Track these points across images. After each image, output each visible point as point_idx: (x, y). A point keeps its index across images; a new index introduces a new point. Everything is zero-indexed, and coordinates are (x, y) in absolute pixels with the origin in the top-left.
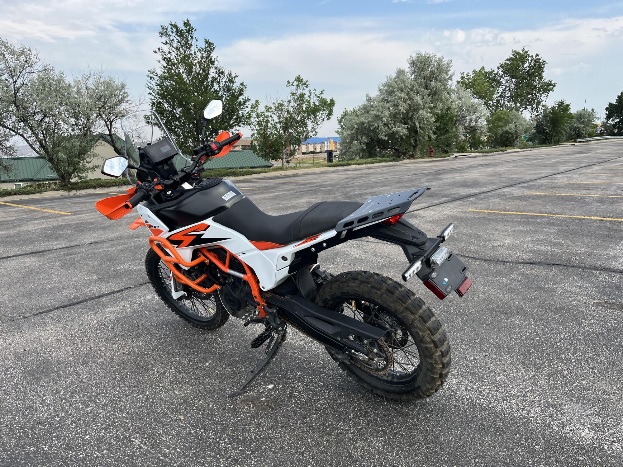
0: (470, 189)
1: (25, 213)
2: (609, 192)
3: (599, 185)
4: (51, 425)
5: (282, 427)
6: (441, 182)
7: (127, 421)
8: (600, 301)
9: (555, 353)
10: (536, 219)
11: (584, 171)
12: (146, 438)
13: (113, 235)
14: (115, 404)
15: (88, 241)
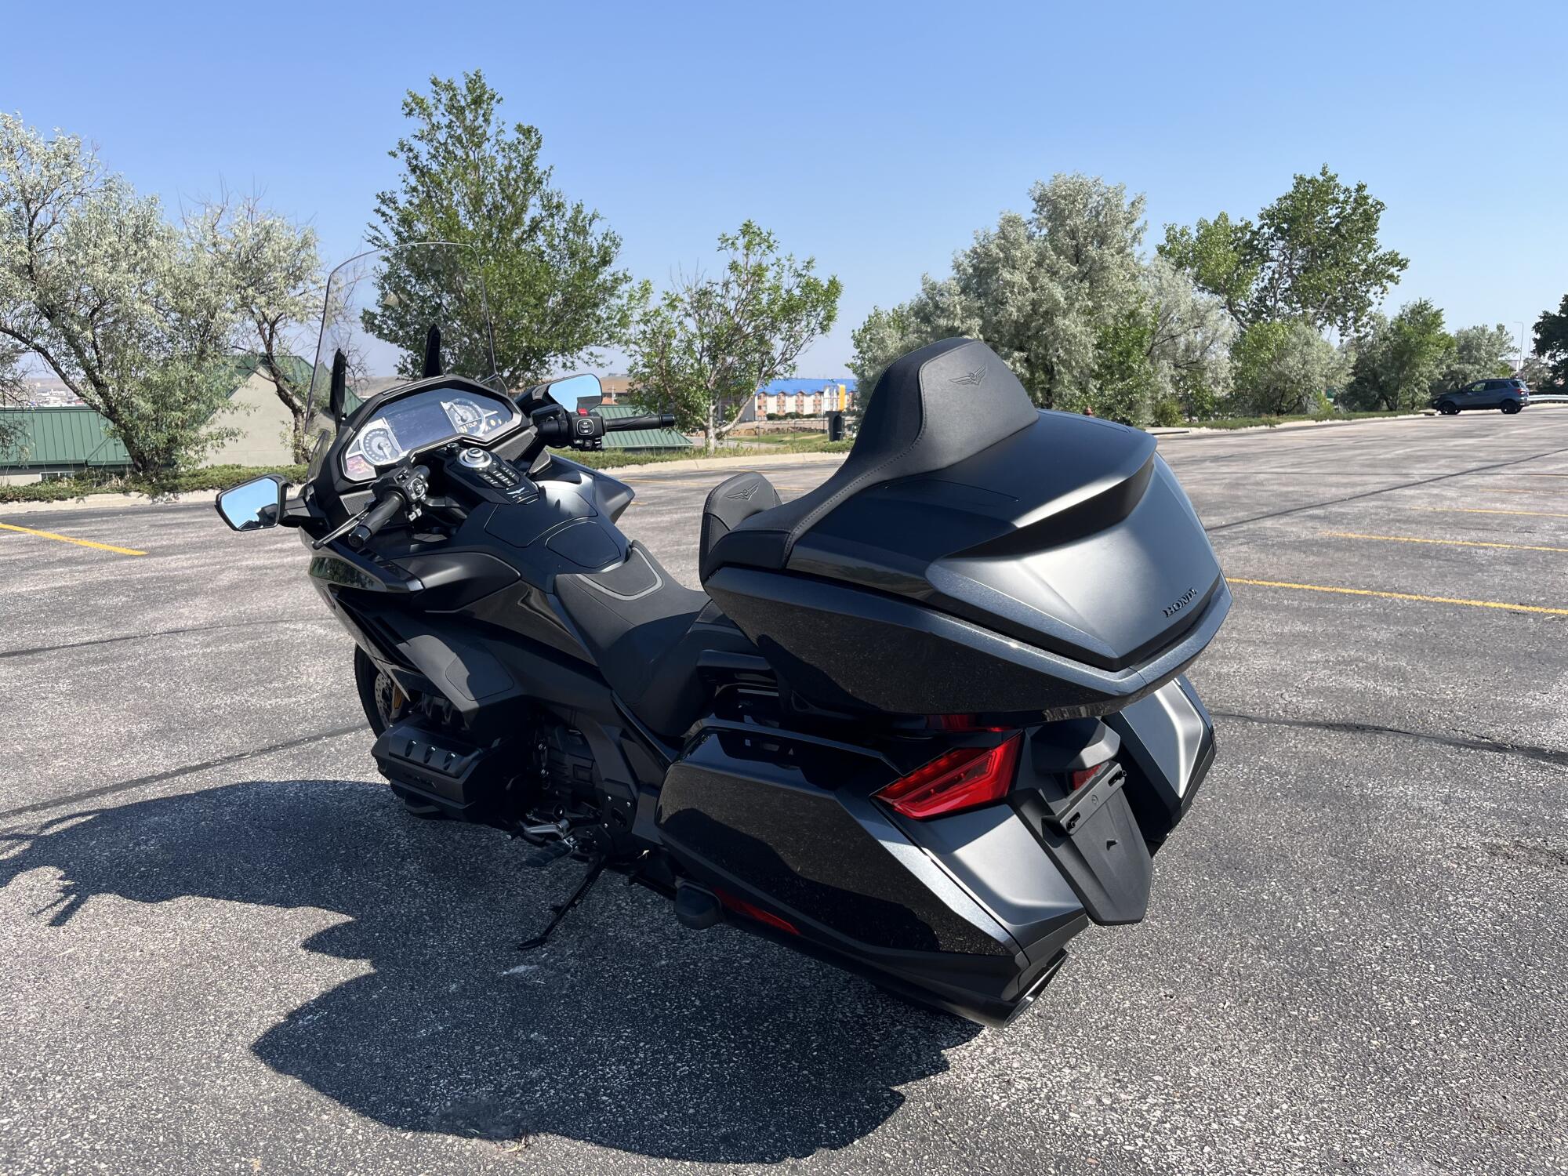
1: (24, 549)
2: (1537, 538)
3: (1510, 517)
8: (1501, 842)
9: (1364, 996)
10: (1341, 603)
11: (1474, 480)
13: (228, 611)
14: (83, 1108)
15: (160, 628)
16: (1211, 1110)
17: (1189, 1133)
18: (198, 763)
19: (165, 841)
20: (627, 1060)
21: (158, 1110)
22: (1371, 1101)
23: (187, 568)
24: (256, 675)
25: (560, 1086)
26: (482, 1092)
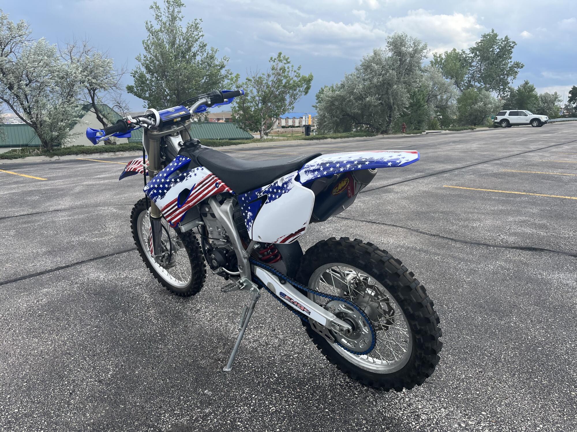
0: (444, 165)
1: (1, 178)
3: (572, 164)
10: (515, 197)
11: (554, 149)
15: (51, 209)
20: (247, 404)
23: (63, 185)
24: (89, 228)
25: (219, 417)
26: (184, 420)
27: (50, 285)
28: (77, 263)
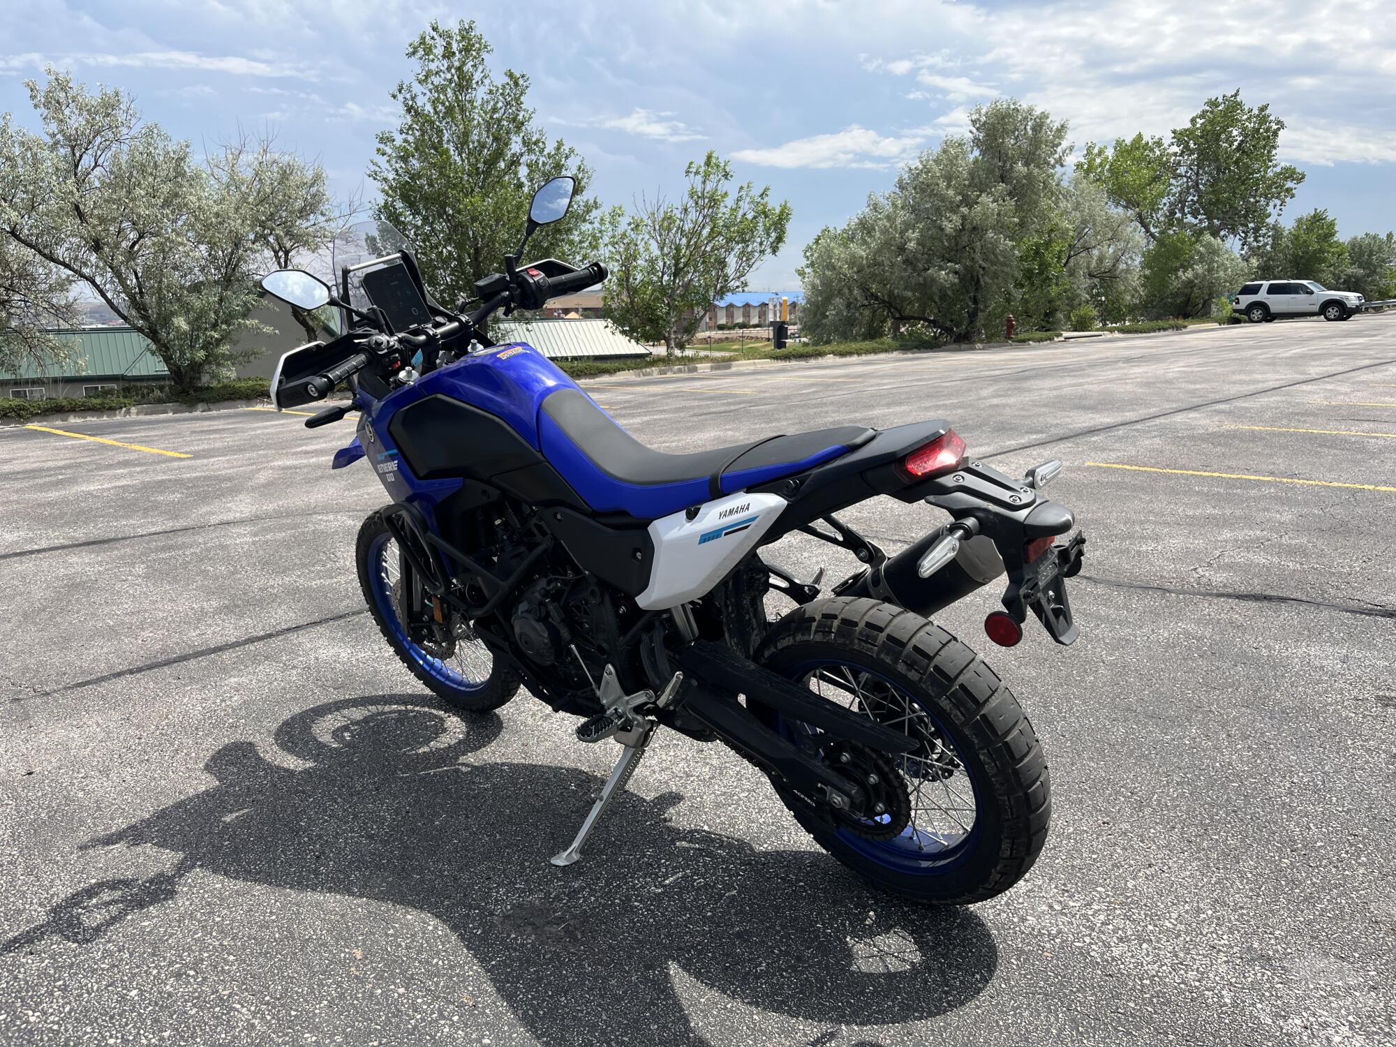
0: (1094, 416)
1: (86, 453)
4: (55, 960)
5: (592, 989)
6: (1026, 398)
7: (232, 958)
10: (1247, 488)
11: (1364, 376)
12: (268, 1003)
13: (270, 507)
14: (209, 913)
15: (214, 519)
16: (1146, 915)
17: (1129, 933)
18: (262, 633)
19: (246, 698)
21: (271, 912)
22: (1283, 908)
23: (229, 468)
24: (301, 559)
25: (599, 894)
26: (535, 899)
27: (241, 670)
28: (289, 630)
